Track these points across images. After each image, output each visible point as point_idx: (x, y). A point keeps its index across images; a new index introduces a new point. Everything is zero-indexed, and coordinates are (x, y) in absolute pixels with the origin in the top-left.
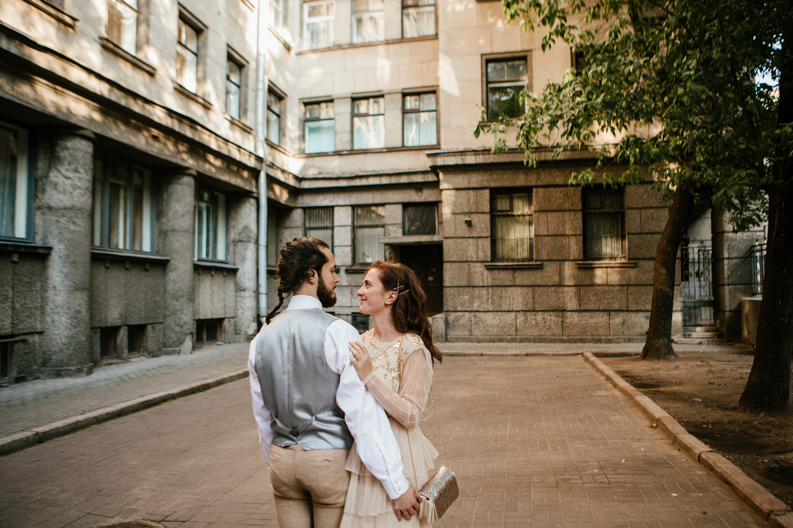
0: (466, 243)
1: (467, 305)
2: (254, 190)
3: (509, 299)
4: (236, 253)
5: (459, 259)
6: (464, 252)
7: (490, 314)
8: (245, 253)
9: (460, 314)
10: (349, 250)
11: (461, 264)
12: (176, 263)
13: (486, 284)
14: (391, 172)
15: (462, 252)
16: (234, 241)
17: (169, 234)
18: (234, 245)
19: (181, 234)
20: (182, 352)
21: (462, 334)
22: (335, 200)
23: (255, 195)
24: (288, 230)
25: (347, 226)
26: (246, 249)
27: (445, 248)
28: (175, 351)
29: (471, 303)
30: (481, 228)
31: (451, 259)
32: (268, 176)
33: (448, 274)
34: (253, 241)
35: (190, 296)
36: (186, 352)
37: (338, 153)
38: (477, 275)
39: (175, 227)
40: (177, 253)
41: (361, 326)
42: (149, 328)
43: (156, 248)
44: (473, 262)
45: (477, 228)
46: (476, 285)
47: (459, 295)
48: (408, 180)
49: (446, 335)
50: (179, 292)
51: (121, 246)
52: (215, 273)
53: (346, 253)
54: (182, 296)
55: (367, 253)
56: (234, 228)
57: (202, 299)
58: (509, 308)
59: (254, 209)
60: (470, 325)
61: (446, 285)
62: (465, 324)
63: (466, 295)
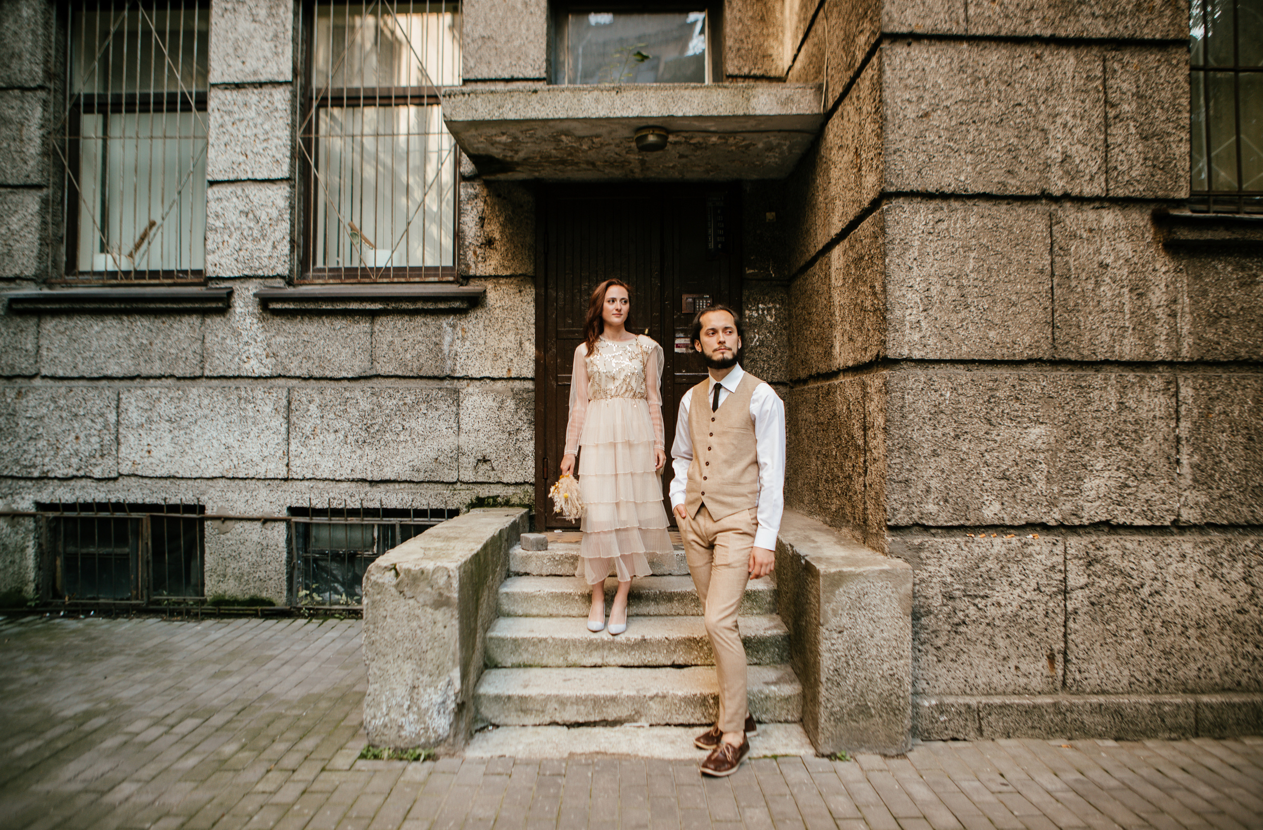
1: (1042, 485)
5: (994, 181)
6: (1023, 133)
7: (1187, 543)
9: (998, 544)
10: (277, 201)
11: (1002, 213)
13: (1162, 351)
21: (1005, 679)
25: (275, 84)
29: (1069, 472)
31: (932, 181)
38: (1105, 289)
41: (336, 569)
44: (1080, 200)
46: (1102, 353)
47: (990, 421)
53: (263, 216)
55: (370, 231)
60: (1060, 619)
61: (905, 352)
62: (1025, 614)
63: (1038, 422)
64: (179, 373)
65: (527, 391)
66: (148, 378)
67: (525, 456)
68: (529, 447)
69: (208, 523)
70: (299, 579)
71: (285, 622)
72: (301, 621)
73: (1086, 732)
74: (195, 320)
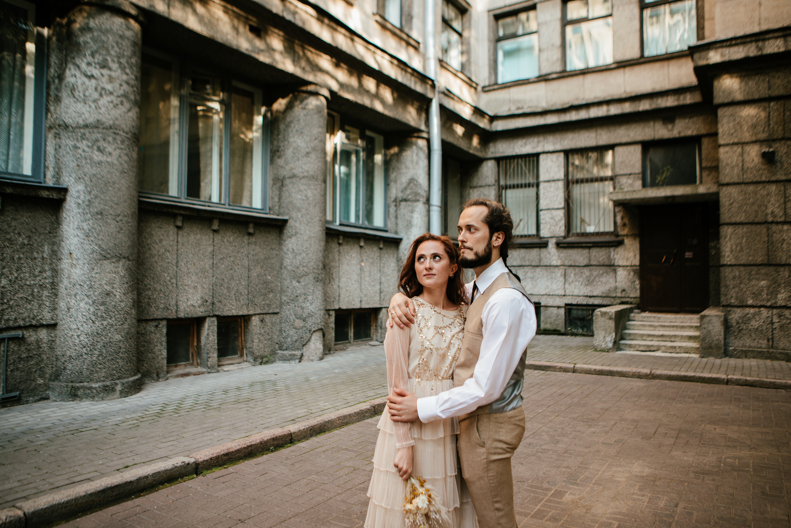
0: (763, 192)
1: (765, 296)
2: (423, 127)
4: (399, 216)
5: (751, 219)
6: (760, 206)
8: (412, 217)
9: (752, 311)
10: (560, 214)
11: (753, 228)
12: (297, 225)
14: (624, 96)
15: (755, 207)
16: (395, 200)
17: (287, 182)
18: (396, 206)
19: (304, 181)
20: (305, 358)
21: (754, 344)
22: (541, 145)
23: (425, 135)
24: (475, 190)
25: (558, 180)
26: (412, 212)
27: (724, 201)
28: (294, 355)
29: (774, 293)
31: (733, 220)
32: (443, 108)
33: (729, 244)
34: (423, 200)
35: (319, 274)
36: (312, 358)
37: (543, 78)
38: (785, 246)
39: (295, 172)
40: (299, 210)
41: (579, 323)
42: (255, 321)
43: (269, 204)
44: (777, 223)
45: (785, 165)
46: (783, 262)
47: (750, 280)
48: (650, 105)
49: (726, 345)
50: (301, 269)
51: (215, 199)
52: (365, 242)
53: (557, 219)
54: (307, 274)
55: (587, 220)
56: (395, 181)
57: (344, 280)
59: (423, 156)
60: (771, 330)
61: (725, 263)
62: (760, 329)
63: (763, 280)
64: (534, 264)
65: (637, 270)
66: (524, 266)
67: (636, 290)
68: (638, 287)
69: (542, 308)
70: (567, 325)
71: (564, 337)
72: (568, 337)
73: (777, 359)
74: (537, 249)
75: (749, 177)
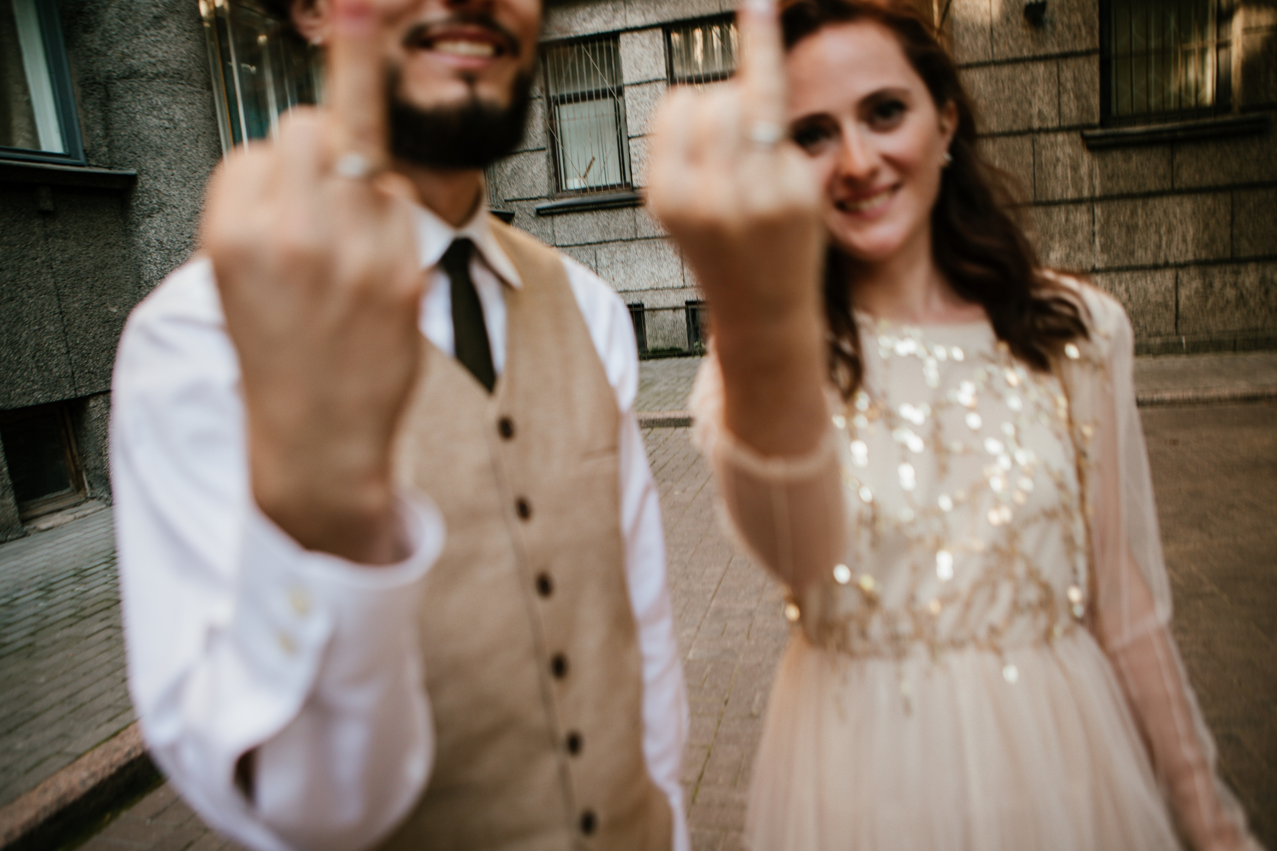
0: (1026, 78)
3: (1158, 232)
5: (1006, 127)
6: (1020, 104)
7: (1098, 278)
11: (1011, 142)
13: (1086, 193)
15: (1012, 106)
17: (119, 87)
19: (160, 84)
25: (657, 80)
30: (1069, 27)
38: (1059, 170)
39: (134, 63)
40: (159, 153)
42: (97, 408)
43: (82, 143)
44: (1047, 131)
45: (1060, 27)
46: (1057, 198)
58: (1156, 256)
64: (624, 237)
66: (609, 242)
69: (646, 314)
70: (692, 338)
71: (689, 359)
72: (696, 358)
74: (630, 210)
75: (1003, 50)
